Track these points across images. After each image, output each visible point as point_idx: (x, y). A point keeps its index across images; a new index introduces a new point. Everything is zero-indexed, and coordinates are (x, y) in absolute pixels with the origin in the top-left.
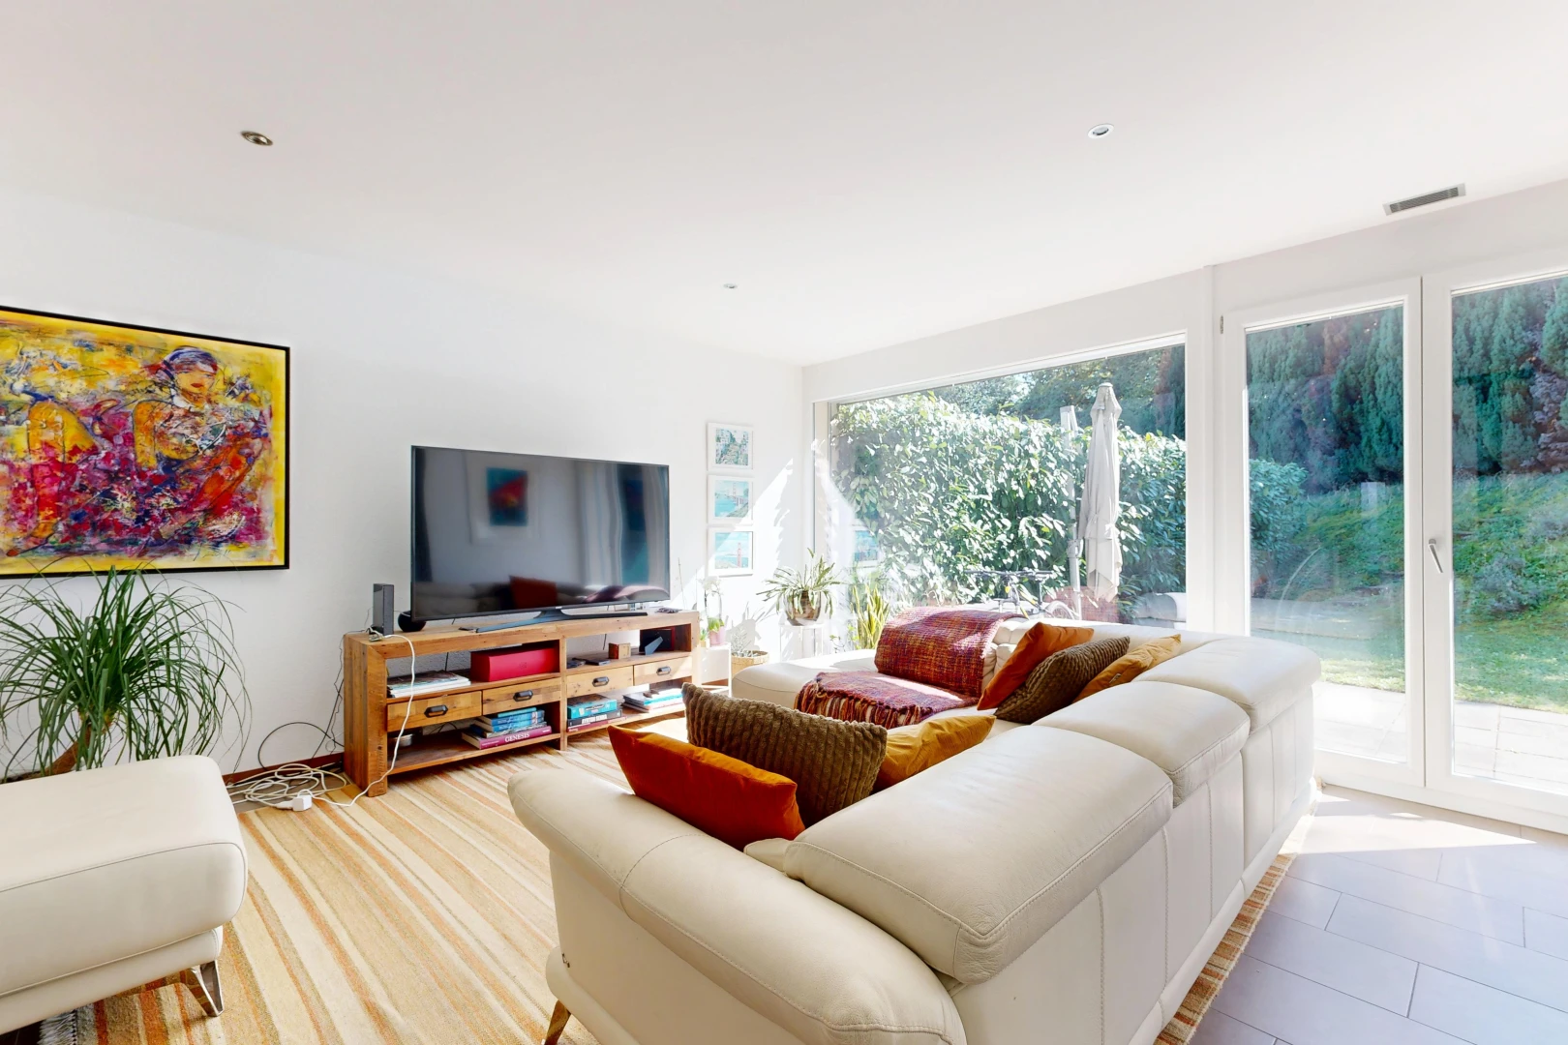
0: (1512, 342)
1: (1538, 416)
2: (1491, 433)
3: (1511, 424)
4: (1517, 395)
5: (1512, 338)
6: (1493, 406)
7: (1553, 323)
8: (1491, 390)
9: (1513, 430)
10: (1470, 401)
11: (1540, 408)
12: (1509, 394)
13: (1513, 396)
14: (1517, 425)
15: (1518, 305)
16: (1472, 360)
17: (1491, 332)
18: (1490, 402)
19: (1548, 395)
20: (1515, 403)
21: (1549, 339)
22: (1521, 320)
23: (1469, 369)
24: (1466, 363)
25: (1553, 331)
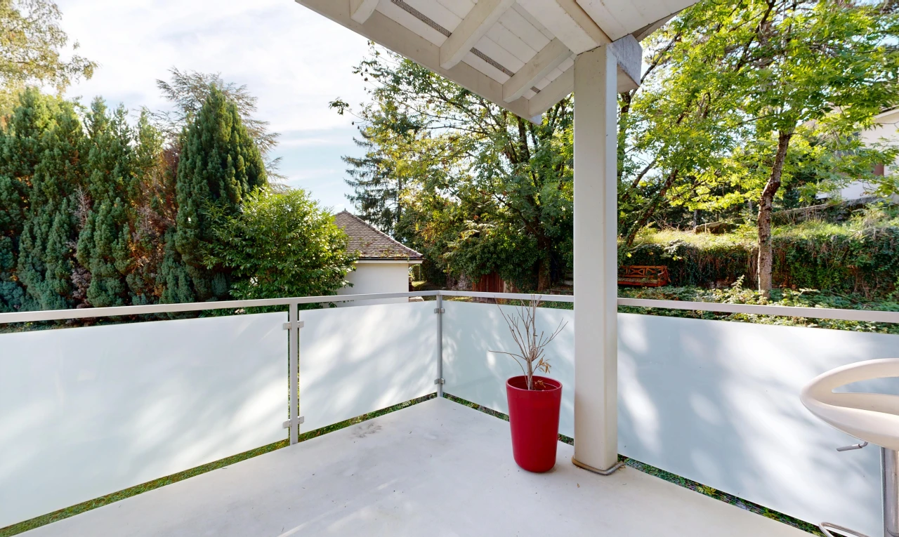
0: (60, 246)
1: (76, 294)
2: (46, 302)
3: (59, 297)
4: (63, 280)
5: (60, 242)
6: (48, 285)
7: (83, 241)
8: (47, 274)
9: (60, 301)
10: (32, 279)
11: (77, 289)
12: (58, 278)
13: (60, 281)
14: (63, 298)
15: (64, 223)
16: (34, 251)
17: (47, 236)
18: (46, 282)
19: (81, 283)
20: (61, 286)
21: (80, 251)
22: (66, 232)
23: (33, 257)
24: (30, 252)
25: (82, 246)
